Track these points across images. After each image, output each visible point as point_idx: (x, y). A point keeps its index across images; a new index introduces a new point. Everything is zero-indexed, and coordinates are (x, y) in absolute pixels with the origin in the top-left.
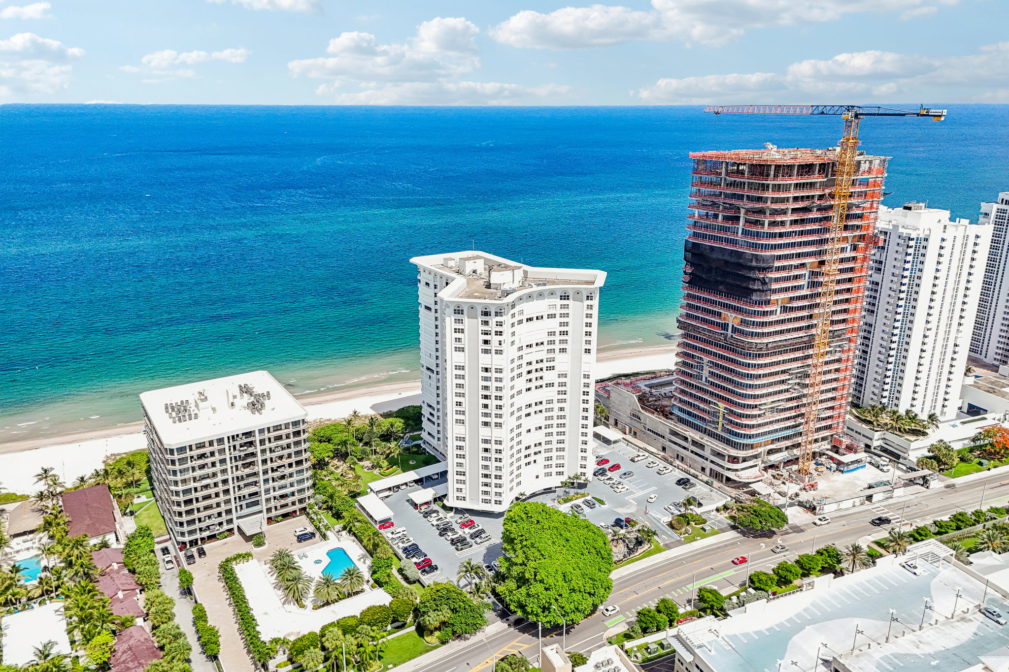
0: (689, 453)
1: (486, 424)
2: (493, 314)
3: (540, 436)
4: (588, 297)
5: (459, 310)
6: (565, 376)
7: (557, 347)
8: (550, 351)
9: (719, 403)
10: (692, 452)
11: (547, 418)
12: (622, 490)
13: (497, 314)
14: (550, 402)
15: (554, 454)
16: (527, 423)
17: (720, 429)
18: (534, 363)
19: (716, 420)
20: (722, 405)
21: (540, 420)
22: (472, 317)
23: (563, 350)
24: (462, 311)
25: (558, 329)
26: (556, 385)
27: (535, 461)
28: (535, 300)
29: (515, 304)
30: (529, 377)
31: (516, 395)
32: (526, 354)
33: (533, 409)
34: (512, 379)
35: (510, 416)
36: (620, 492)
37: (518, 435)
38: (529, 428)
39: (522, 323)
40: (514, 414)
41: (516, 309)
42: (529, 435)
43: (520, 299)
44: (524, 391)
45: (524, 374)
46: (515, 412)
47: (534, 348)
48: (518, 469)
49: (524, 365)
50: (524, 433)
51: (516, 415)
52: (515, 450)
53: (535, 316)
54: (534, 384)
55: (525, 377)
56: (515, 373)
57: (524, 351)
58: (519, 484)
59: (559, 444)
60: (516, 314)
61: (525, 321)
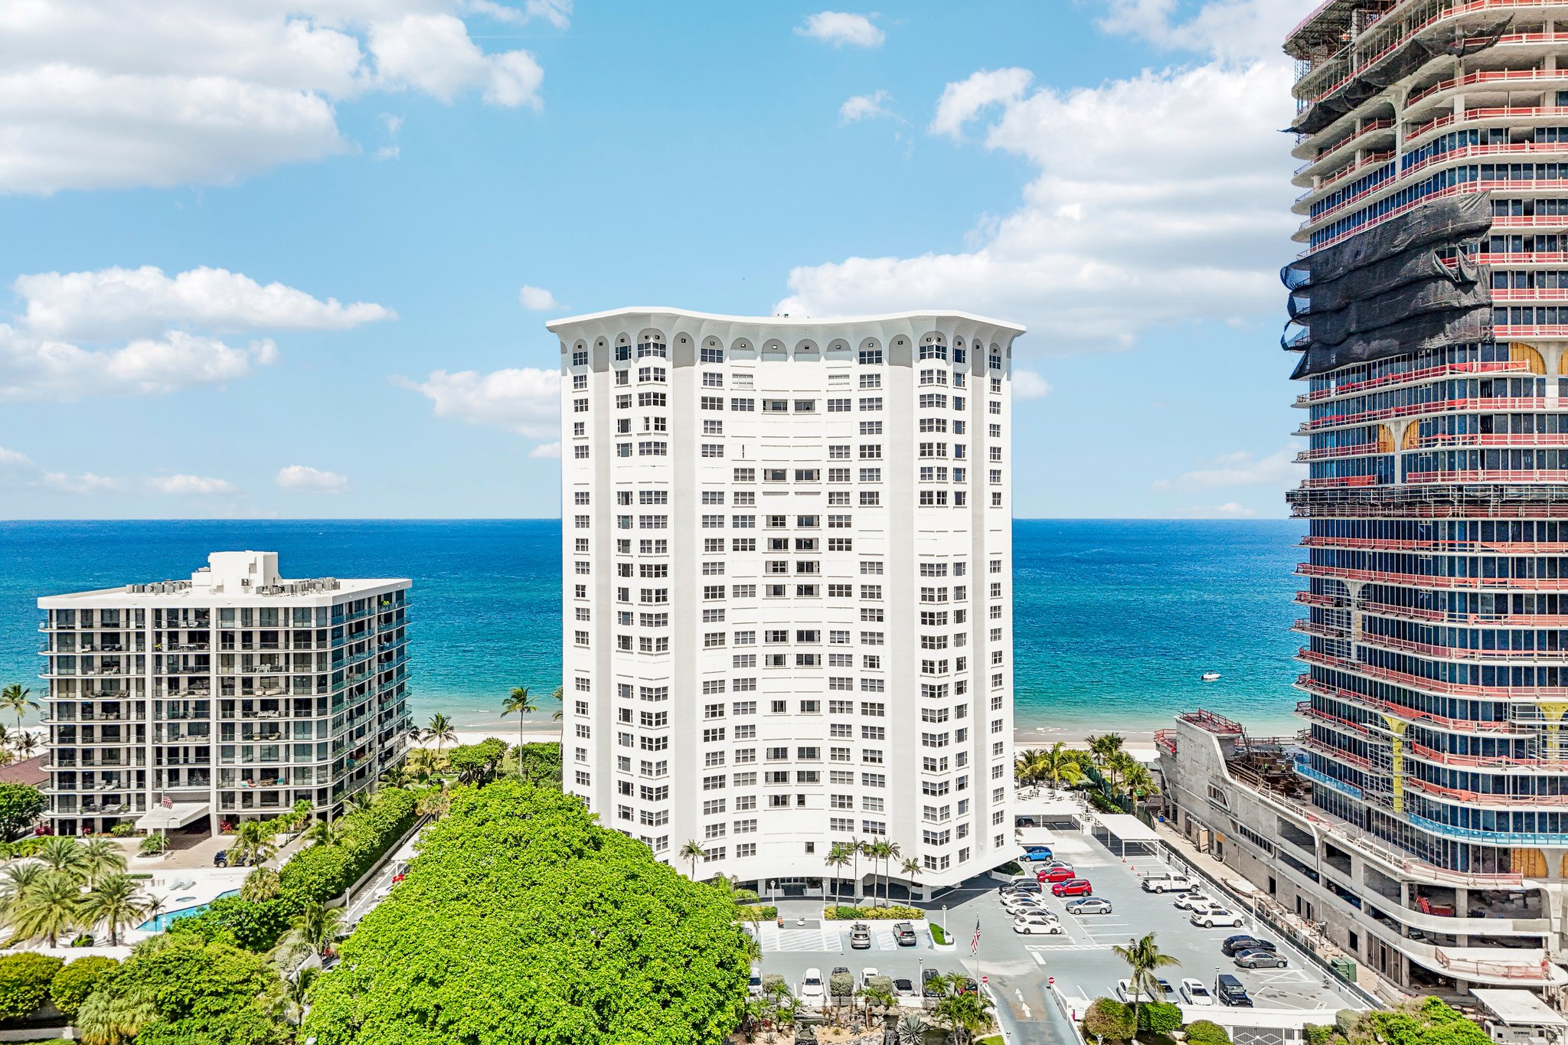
0: (1319, 889)
1: (625, 643)
2: (634, 351)
3: (816, 730)
4: (923, 349)
5: (580, 355)
6: (877, 568)
7: (855, 487)
8: (837, 498)
9: (1387, 716)
10: (1329, 885)
11: (837, 683)
12: (1034, 928)
13: (643, 350)
14: (840, 636)
15: (859, 791)
16: (771, 684)
17: (1398, 804)
18: (792, 522)
19: (1383, 773)
20: (1396, 722)
21: (815, 683)
22: (601, 368)
23: (869, 499)
24: (586, 354)
25: (857, 441)
26: (856, 591)
27: (801, 800)
28: (791, 359)
29: (720, 353)
30: (779, 556)
31: (729, 592)
32: (765, 493)
33: (791, 649)
34: (714, 545)
35: (707, 644)
36: (1027, 932)
37: (742, 708)
38: (779, 698)
39: (751, 409)
40: (722, 642)
41: (726, 368)
42: (779, 718)
43: (743, 345)
44: (761, 591)
45: (762, 545)
46: (730, 639)
47: (791, 484)
48: (745, 807)
49: (761, 522)
50: (764, 707)
51: (731, 649)
52: (729, 745)
53: (791, 399)
54: (792, 580)
55: (763, 554)
56: (728, 533)
57: (759, 486)
58: (748, 850)
59: (869, 763)
60: (727, 380)
61: (759, 405)
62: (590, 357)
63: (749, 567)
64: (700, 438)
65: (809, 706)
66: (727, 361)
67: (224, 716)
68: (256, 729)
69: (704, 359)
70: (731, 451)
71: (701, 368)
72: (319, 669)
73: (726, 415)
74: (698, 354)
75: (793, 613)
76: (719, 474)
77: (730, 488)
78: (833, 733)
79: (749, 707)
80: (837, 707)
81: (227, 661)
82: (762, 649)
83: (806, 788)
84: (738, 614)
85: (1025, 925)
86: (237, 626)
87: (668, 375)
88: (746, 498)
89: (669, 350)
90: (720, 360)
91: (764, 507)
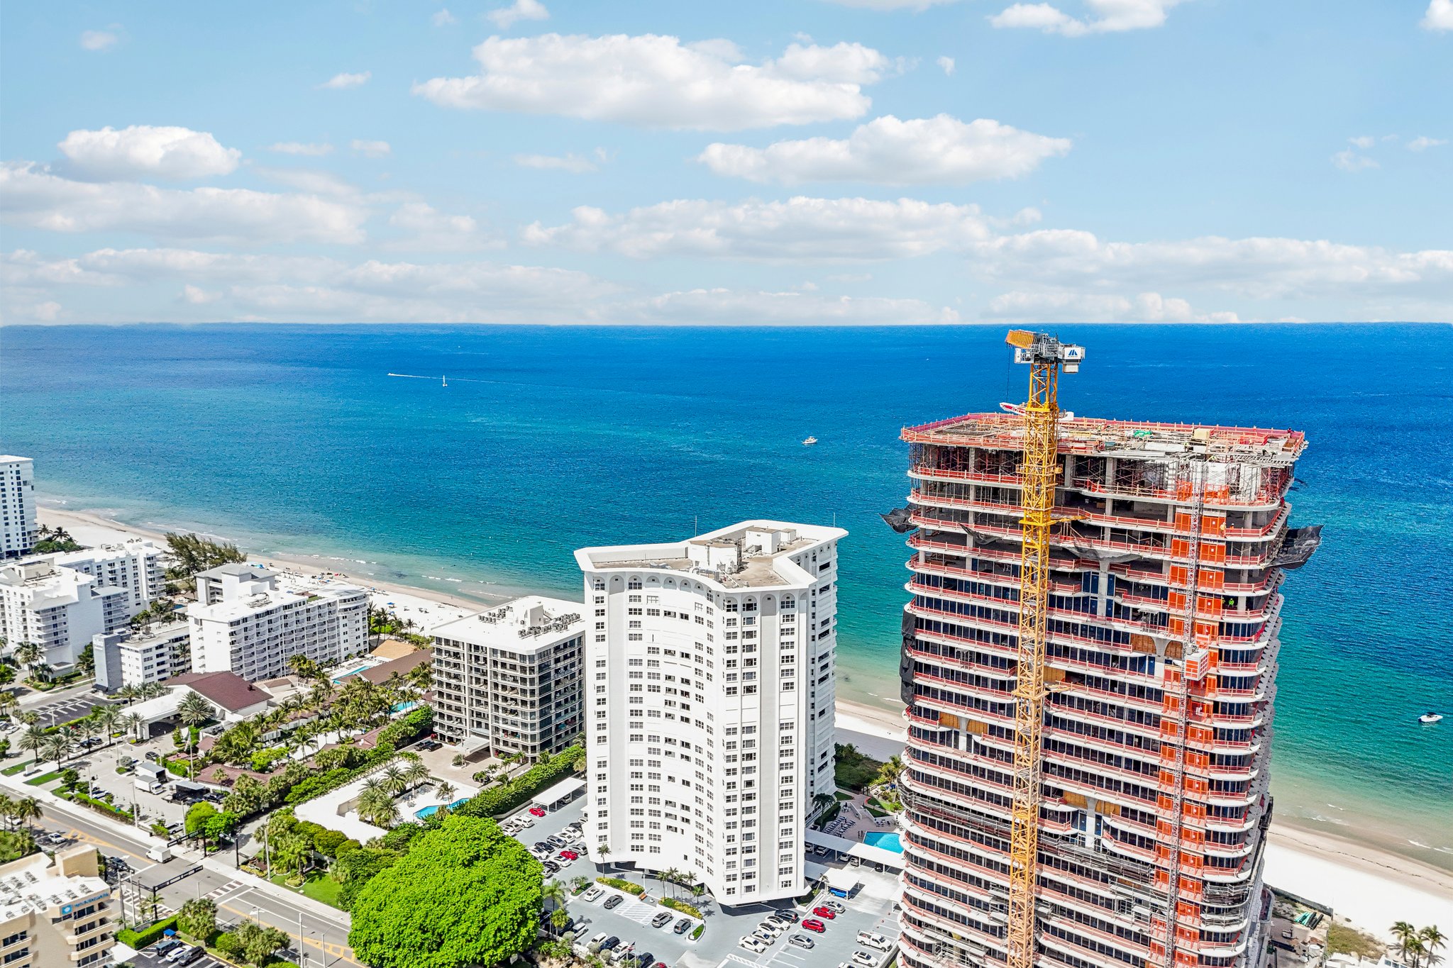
8: (697, 671)
11: (698, 774)
14: (698, 749)
21: (687, 771)
23: (709, 677)
25: (706, 643)
26: (705, 727)
28: (678, 589)
29: (640, 584)
30: (672, 697)
31: (645, 713)
32: (665, 662)
33: (678, 750)
34: (636, 688)
35: (632, 740)
37: (652, 776)
39: (658, 615)
40: (641, 740)
41: (644, 592)
43: (653, 579)
44: (663, 715)
46: (645, 738)
47: (678, 659)
48: (655, 827)
49: (663, 677)
51: (646, 744)
52: (646, 794)
53: (678, 612)
54: (678, 712)
56: (645, 682)
57: (662, 657)
58: (654, 850)
60: (644, 599)
61: (662, 613)
64: (625, 630)
65: (686, 783)
66: (643, 588)
67: (494, 701)
69: (630, 588)
70: (646, 637)
71: (629, 592)
73: (643, 617)
74: (627, 585)
76: (638, 650)
77: (645, 657)
78: (695, 800)
79: (657, 776)
80: (698, 787)
81: (495, 674)
82: (663, 746)
83: (684, 826)
84: (651, 726)
85: (743, 942)
87: (606, 600)
88: (654, 663)
89: (607, 587)
90: (640, 588)
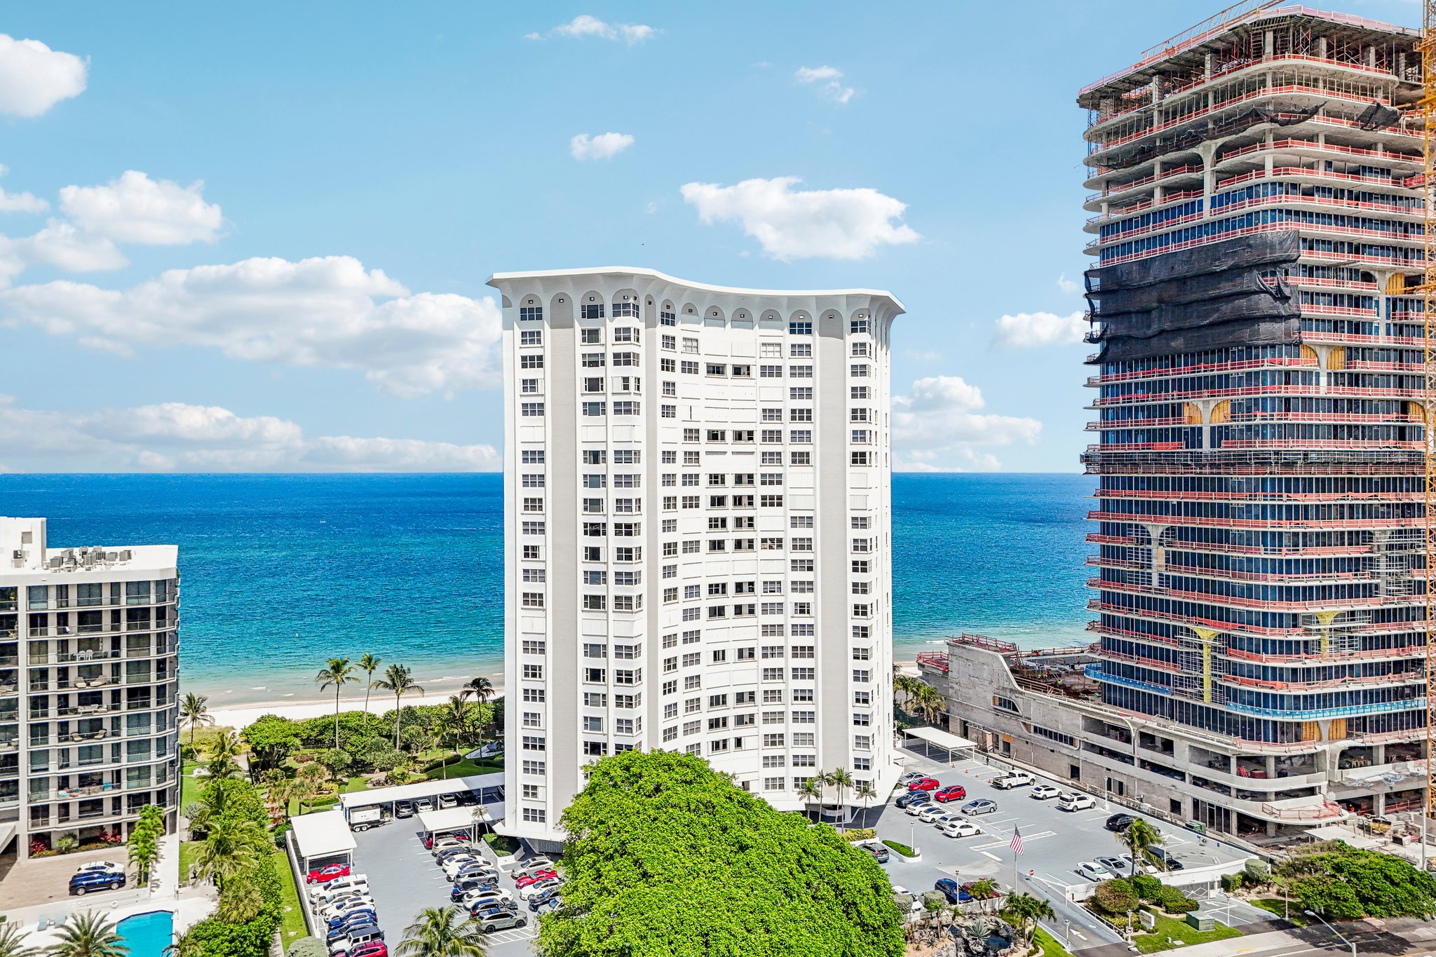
0: (1135, 770)
1: (595, 602)
2: (608, 310)
3: (748, 676)
4: (854, 324)
5: (531, 310)
6: (809, 522)
7: (787, 448)
8: (769, 457)
9: (1196, 629)
10: (1144, 764)
11: (768, 630)
12: (965, 832)
13: (618, 310)
14: (773, 587)
15: (789, 728)
16: (716, 634)
17: (1207, 697)
18: (730, 480)
19: (1195, 674)
20: (1206, 633)
21: (746, 632)
22: (562, 323)
23: (801, 458)
24: (540, 310)
25: (788, 405)
26: (788, 544)
27: (739, 742)
28: (729, 325)
29: (673, 317)
30: (718, 513)
31: (680, 548)
32: (708, 453)
33: (730, 600)
34: (669, 503)
35: (665, 599)
36: (959, 836)
37: (690, 659)
38: (719, 647)
39: (697, 372)
40: (676, 597)
41: (678, 331)
42: (720, 667)
43: (691, 310)
44: (705, 546)
45: (705, 502)
46: (681, 593)
47: (729, 444)
49: (704, 480)
50: (707, 658)
51: (682, 603)
52: (681, 697)
53: (730, 363)
54: (730, 535)
55: (705, 511)
56: (679, 491)
57: (703, 445)
59: (799, 702)
60: (678, 343)
61: (703, 369)
62: (546, 313)
63: (694, 524)
64: (660, 399)
65: (746, 654)
66: (679, 325)
67: (33, 716)
68: (73, 728)
69: (663, 322)
70: (681, 412)
71: (661, 330)
72: (159, 652)
73: (676, 376)
74: (659, 317)
75: (731, 567)
76: (673, 434)
77: (681, 448)
78: (766, 677)
79: (693, 659)
80: (769, 652)
81: (38, 648)
82: (705, 602)
83: (742, 731)
84: (687, 569)
85: (957, 830)
86: (51, 606)
87: (642, 336)
88: (692, 457)
89: (642, 312)
90: (673, 324)
91: (708, 466)
